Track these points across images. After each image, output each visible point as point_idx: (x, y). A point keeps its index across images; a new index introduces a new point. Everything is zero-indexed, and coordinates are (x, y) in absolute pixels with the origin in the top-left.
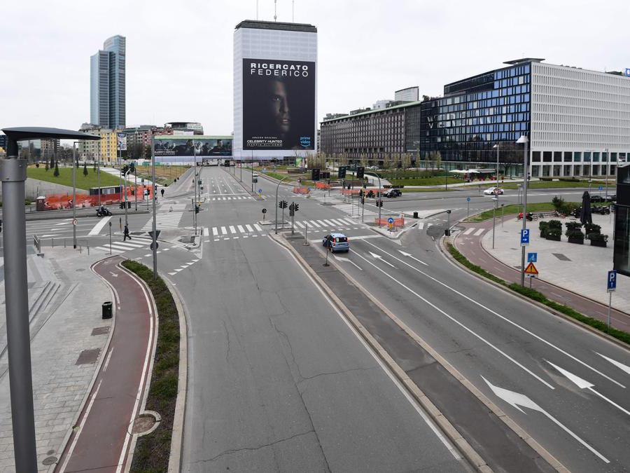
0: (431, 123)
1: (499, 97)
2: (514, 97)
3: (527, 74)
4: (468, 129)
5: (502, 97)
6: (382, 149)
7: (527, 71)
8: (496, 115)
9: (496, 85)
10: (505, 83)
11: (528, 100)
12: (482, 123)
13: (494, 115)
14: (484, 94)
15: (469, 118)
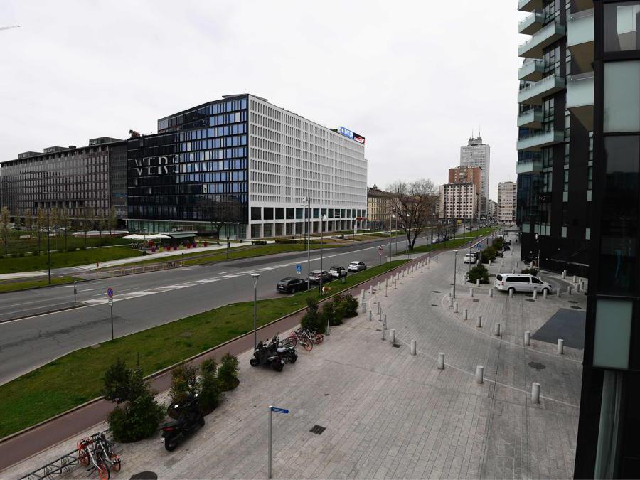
0: (139, 167)
1: (215, 138)
2: (230, 139)
3: (244, 110)
4: (182, 177)
5: (218, 137)
6: (82, 203)
7: (244, 107)
8: (213, 160)
9: (212, 122)
10: (221, 120)
11: (245, 144)
12: (197, 170)
13: (210, 161)
14: (199, 132)
15: (182, 163)
